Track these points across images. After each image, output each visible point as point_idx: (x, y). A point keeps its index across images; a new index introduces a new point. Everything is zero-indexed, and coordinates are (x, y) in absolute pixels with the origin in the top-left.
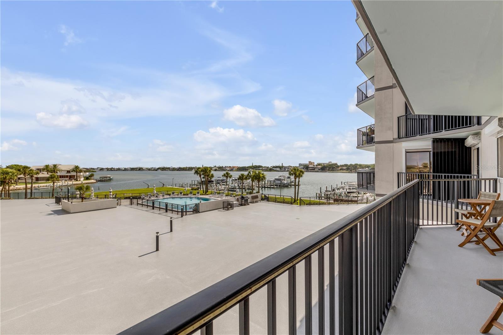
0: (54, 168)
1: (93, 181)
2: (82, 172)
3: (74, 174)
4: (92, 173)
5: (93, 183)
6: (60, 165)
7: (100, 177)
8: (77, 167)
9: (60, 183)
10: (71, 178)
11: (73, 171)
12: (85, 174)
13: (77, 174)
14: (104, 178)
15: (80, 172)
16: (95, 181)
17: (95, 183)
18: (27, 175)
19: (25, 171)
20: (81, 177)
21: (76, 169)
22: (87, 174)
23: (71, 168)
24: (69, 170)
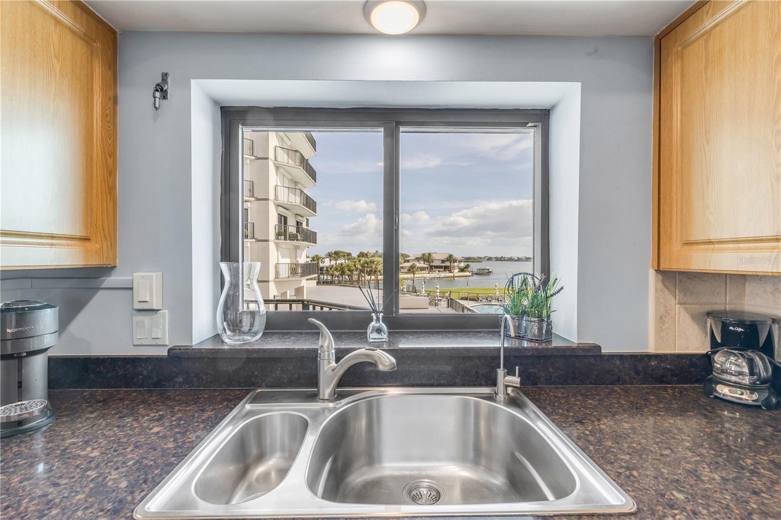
0: (428, 257)
1: (467, 274)
2: (456, 262)
3: (448, 264)
4: (468, 263)
5: (468, 276)
6: (436, 253)
7: (477, 269)
8: (451, 256)
9: (433, 275)
10: (446, 268)
11: (447, 260)
12: (460, 264)
13: (451, 264)
14: (482, 270)
15: (454, 262)
16: (470, 274)
17: (470, 276)
20: (455, 268)
21: (450, 258)
22: (462, 265)
23: (445, 257)
24: (443, 259)
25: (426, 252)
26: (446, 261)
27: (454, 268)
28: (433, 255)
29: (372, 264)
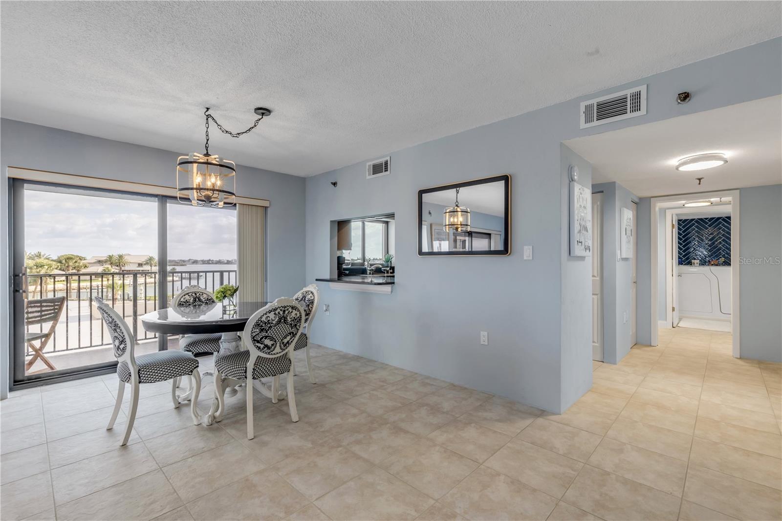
0: (119, 260)
3: (147, 267)
6: (129, 255)
13: (151, 268)
18: (72, 270)
21: (150, 261)
23: (142, 260)
24: (141, 262)
25: (115, 253)
26: (145, 264)
28: (126, 257)
29: (40, 269)
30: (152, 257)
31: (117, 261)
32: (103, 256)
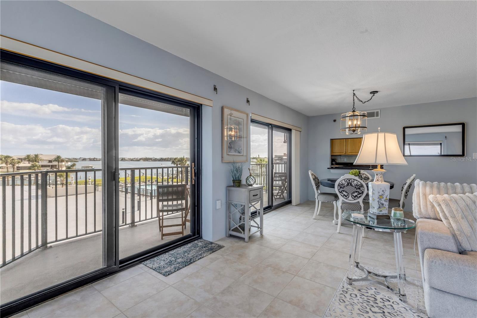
0: (35, 158)
2: (64, 162)
3: (55, 163)
4: (74, 163)
6: (42, 155)
7: (82, 167)
8: (59, 157)
12: (67, 163)
13: (58, 164)
14: (86, 167)
15: (62, 162)
18: (9, 164)
19: (7, 160)
21: (58, 159)
22: (69, 164)
23: (52, 158)
25: (32, 154)
26: (54, 161)
27: (62, 166)
28: (40, 156)
30: (59, 156)
31: (34, 159)
32: (23, 155)
